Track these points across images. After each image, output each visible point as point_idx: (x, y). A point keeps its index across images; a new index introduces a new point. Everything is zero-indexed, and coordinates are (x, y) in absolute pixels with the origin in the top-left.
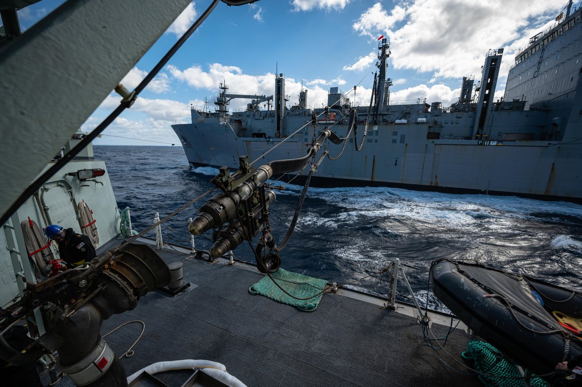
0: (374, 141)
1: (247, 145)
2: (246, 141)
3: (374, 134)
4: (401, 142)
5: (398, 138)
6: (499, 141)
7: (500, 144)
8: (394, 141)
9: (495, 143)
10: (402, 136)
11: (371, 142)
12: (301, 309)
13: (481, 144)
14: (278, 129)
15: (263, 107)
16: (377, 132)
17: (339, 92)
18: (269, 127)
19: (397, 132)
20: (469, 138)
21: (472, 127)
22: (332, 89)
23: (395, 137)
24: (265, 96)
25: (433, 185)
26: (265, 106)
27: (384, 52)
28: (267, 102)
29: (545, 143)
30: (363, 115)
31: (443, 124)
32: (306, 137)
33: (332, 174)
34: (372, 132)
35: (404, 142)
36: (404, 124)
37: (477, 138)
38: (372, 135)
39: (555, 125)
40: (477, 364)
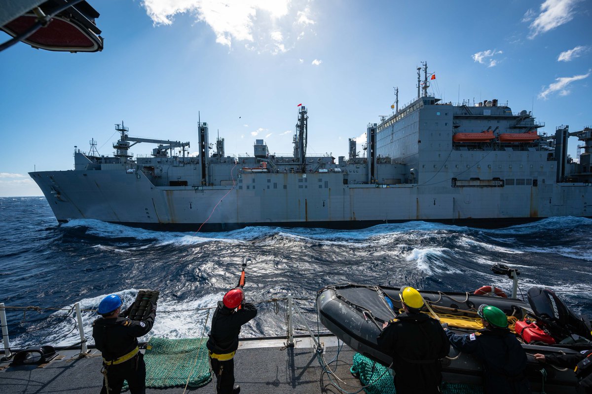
0: (304, 187)
1: (168, 195)
2: (166, 191)
3: (304, 181)
4: (325, 187)
5: (323, 184)
6: (387, 185)
7: (388, 187)
8: (320, 187)
9: (385, 186)
10: (325, 182)
11: (302, 188)
12: (193, 386)
13: (378, 187)
14: (204, 176)
15: (178, 153)
16: (306, 179)
17: (264, 144)
18: (192, 175)
19: (321, 179)
20: (366, 183)
21: (367, 175)
22: (257, 141)
23: (320, 183)
24: (179, 142)
25: (353, 220)
26: (180, 152)
27: (303, 117)
28: (182, 148)
29: (410, 185)
30: (289, 165)
31: (349, 173)
32: (240, 184)
33: (269, 219)
34: (302, 179)
35: (327, 187)
36: (326, 173)
37: (371, 183)
38: (302, 181)
39: (412, 173)
40: (362, 375)
